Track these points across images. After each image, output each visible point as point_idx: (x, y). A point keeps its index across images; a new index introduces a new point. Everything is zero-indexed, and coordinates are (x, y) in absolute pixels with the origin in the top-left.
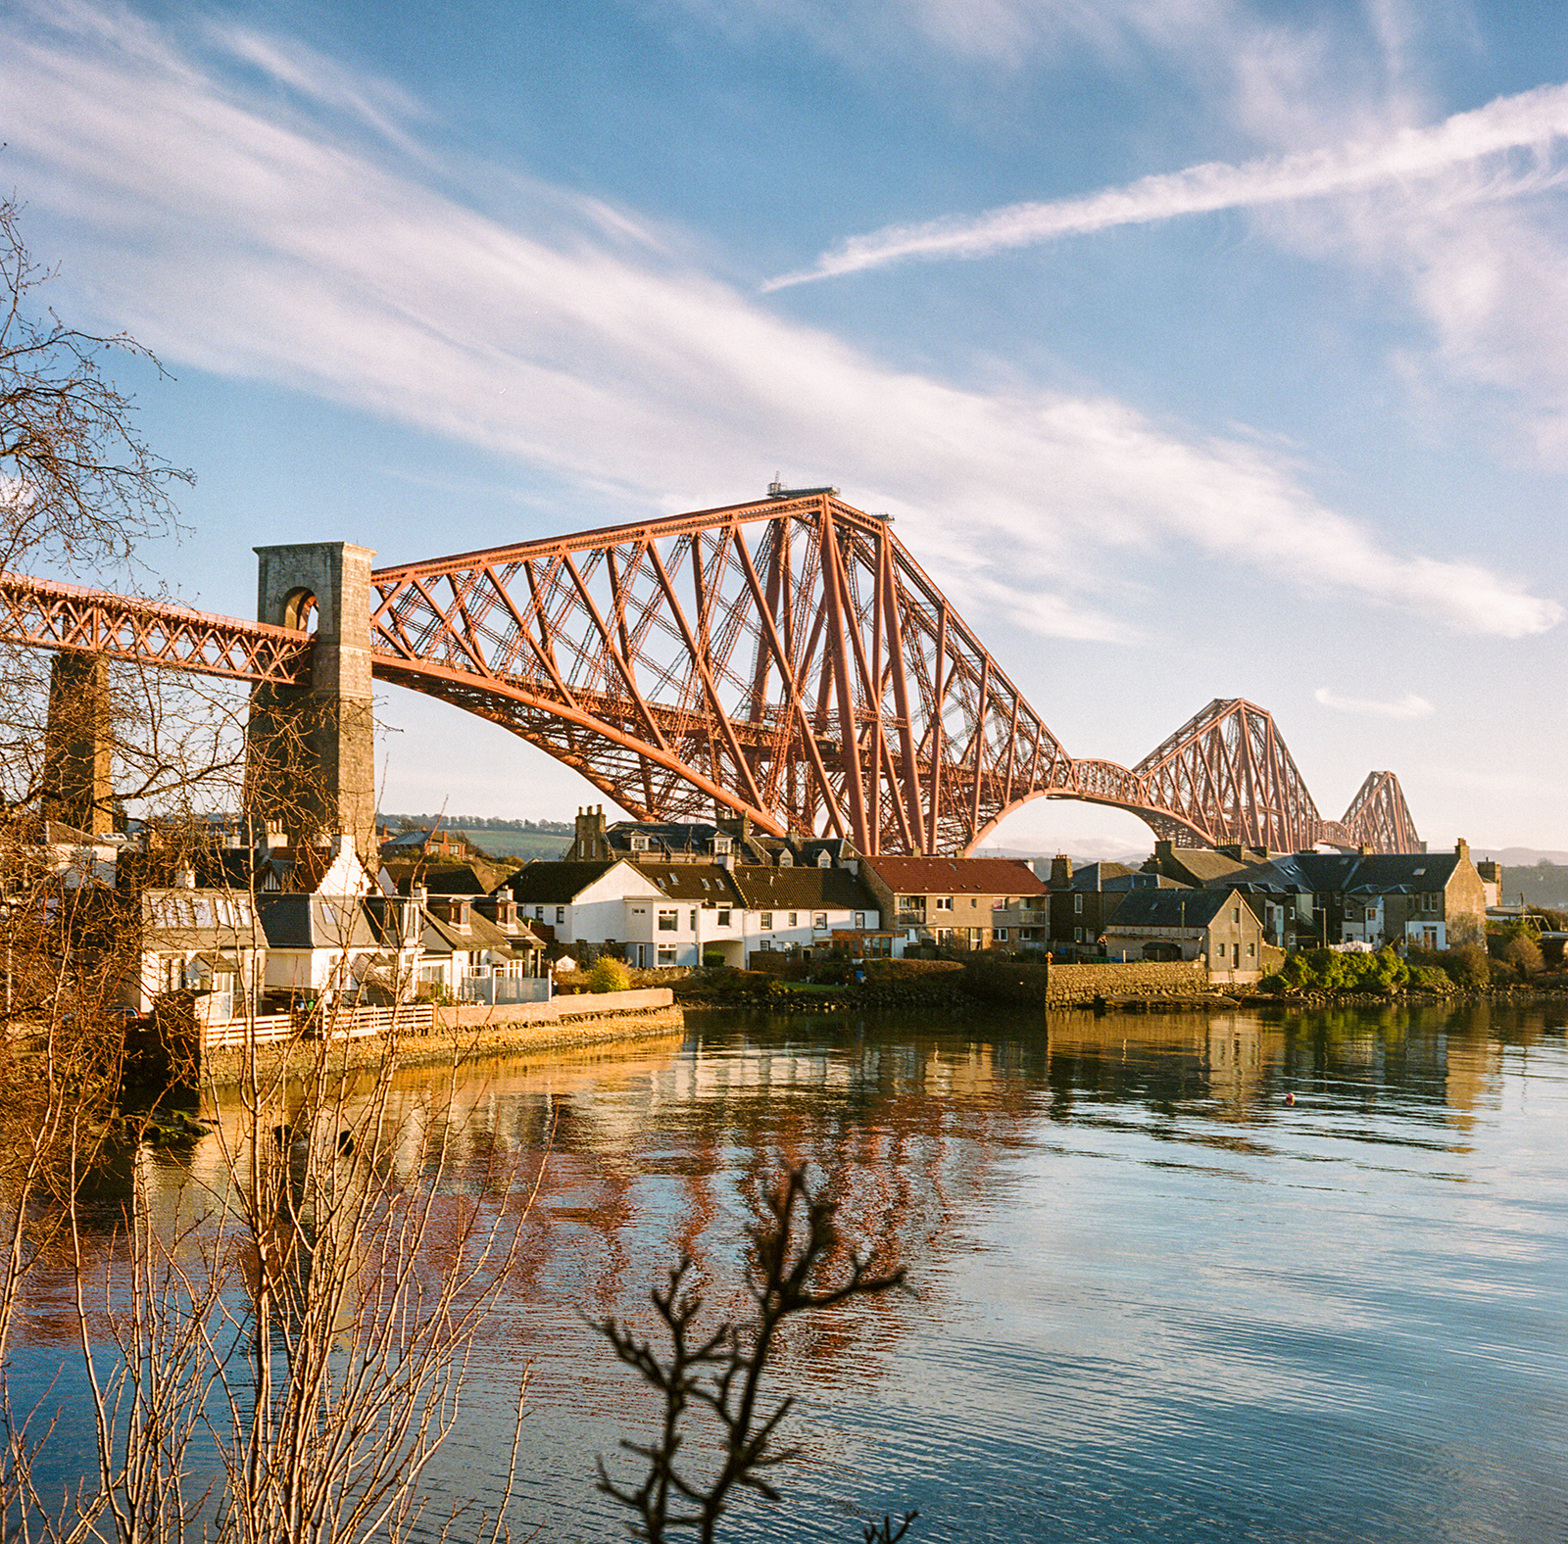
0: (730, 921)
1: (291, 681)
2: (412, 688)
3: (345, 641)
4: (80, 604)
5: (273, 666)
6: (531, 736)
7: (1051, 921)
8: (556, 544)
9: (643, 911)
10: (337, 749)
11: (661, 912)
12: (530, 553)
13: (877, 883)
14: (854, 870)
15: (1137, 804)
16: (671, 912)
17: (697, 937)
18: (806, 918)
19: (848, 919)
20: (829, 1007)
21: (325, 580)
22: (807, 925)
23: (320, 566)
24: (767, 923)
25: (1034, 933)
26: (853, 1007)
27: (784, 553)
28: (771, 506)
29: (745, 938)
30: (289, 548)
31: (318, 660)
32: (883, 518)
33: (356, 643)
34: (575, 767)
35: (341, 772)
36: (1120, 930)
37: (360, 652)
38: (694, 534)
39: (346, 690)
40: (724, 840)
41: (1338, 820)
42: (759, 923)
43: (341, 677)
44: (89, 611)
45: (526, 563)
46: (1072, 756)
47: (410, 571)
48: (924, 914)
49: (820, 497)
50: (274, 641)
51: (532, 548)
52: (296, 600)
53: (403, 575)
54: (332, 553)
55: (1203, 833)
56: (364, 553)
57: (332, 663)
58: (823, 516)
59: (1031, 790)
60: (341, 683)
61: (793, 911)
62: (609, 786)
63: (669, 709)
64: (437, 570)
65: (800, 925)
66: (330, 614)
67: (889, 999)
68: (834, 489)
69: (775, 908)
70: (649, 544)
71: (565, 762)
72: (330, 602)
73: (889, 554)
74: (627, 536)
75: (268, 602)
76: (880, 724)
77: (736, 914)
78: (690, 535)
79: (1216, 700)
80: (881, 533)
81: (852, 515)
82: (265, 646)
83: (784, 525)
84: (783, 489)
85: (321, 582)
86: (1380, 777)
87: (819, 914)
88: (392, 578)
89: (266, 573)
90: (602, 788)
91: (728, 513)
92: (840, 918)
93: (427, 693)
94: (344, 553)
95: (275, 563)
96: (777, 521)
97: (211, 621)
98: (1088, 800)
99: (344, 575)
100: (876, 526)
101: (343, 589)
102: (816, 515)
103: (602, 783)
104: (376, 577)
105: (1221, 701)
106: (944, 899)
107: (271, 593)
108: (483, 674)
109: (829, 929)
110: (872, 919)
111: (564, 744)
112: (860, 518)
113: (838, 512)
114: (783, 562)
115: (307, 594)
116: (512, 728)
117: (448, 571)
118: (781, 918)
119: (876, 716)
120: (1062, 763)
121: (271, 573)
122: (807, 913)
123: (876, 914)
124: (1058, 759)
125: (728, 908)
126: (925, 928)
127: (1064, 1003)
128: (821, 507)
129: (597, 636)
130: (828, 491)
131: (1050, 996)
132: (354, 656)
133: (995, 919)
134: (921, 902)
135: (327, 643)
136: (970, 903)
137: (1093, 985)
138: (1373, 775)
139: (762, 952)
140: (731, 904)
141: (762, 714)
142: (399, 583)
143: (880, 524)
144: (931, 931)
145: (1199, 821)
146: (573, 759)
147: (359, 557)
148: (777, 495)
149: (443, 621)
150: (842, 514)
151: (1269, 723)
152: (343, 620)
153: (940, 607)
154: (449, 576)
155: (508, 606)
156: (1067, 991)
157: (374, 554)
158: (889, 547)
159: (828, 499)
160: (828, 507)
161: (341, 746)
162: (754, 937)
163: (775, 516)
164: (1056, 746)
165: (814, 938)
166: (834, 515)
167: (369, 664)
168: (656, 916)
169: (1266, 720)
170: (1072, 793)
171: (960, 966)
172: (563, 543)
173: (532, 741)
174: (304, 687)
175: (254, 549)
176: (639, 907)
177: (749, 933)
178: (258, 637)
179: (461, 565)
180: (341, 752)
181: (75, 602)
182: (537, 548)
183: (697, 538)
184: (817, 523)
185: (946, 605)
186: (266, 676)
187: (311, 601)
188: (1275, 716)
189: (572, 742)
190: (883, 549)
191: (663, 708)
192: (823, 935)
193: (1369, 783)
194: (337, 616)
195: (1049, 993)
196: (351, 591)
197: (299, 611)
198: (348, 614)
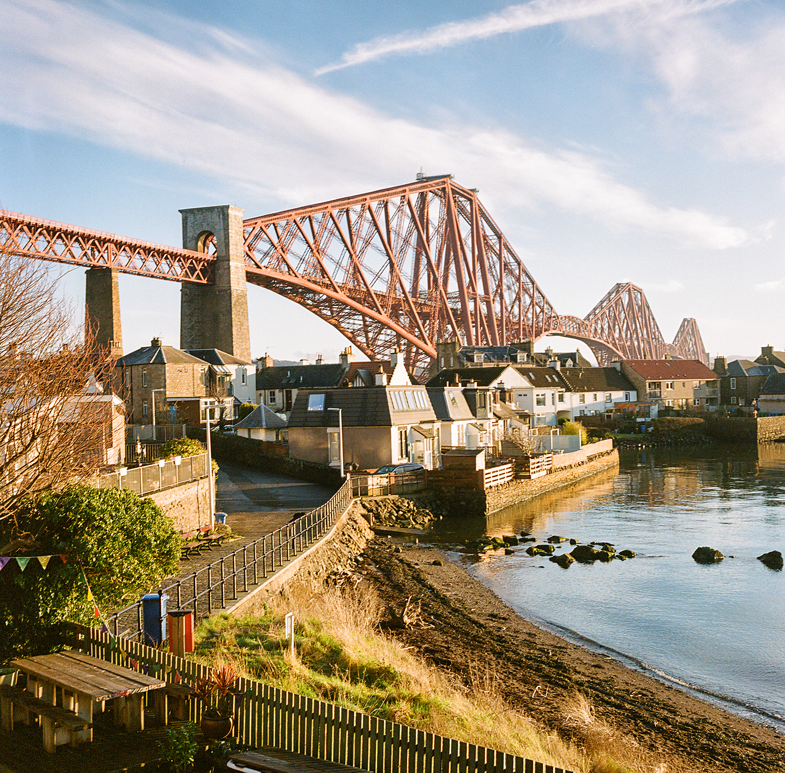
0: (564, 399)
1: (204, 281)
2: (258, 285)
3: (232, 259)
4: (102, 241)
5: (196, 273)
6: (314, 310)
7: (721, 394)
8: (326, 206)
9: (525, 395)
10: (231, 318)
11: (537, 395)
12: (311, 211)
13: (633, 375)
14: (619, 369)
15: (587, 338)
16: (542, 395)
17: (556, 409)
18: (601, 396)
19: (622, 396)
20: (642, 447)
21: (220, 226)
22: (602, 400)
23: (216, 218)
24: (583, 400)
25: (711, 401)
26: (653, 445)
27: (426, 210)
28: (420, 185)
29: (572, 409)
30: (199, 210)
31: (218, 270)
32: (473, 190)
33: (237, 260)
34: (334, 325)
35: (233, 330)
36: (769, 397)
37: (239, 265)
38: (385, 200)
39: (234, 286)
40: (522, 355)
41: (671, 343)
42: (579, 400)
43: (231, 279)
44: (106, 245)
45: (309, 217)
46: (559, 314)
47: (259, 221)
48: (660, 392)
49: (445, 179)
50: (196, 259)
51: (313, 208)
52: (203, 238)
53: (256, 223)
54: (223, 211)
55: (617, 351)
56: (239, 211)
57: (226, 271)
58: (447, 190)
59: (543, 331)
60: (231, 282)
61: (595, 393)
62: (350, 335)
63: (381, 294)
64: (267, 221)
65: (598, 400)
66: (224, 245)
67: (669, 441)
68: (452, 175)
69: (585, 391)
70: (369, 206)
71: (329, 323)
72: (223, 238)
73: (477, 210)
74: (357, 202)
75: (188, 239)
76: (478, 299)
77: (567, 395)
78: (384, 201)
79: (617, 284)
80: (472, 198)
81: (459, 189)
82: (192, 263)
83: (426, 195)
84: (424, 176)
85: (217, 227)
86: (688, 322)
87: (607, 393)
88: (251, 225)
89: (186, 224)
90: (346, 336)
91: (404, 188)
92: (618, 396)
93: (266, 287)
94: (229, 211)
95: (191, 218)
96: (422, 193)
97: (166, 249)
98: (567, 336)
99: (230, 223)
100: (471, 195)
101: (230, 231)
102: (444, 190)
103: (347, 333)
104: (245, 224)
105: (620, 284)
106: (669, 383)
107: (190, 235)
108: (296, 276)
109: (613, 402)
110: (633, 395)
111: (329, 313)
112: (463, 191)
113: (453, 188)
114: (426, 215)
115: (209, 234)
116: (304, 305)
117: (273, 222)
118: (589, 396)
119: (476, 295)
120: (554, 317)
121: (189, 224)
122: (602, 393)
123: (636, 392)
124: (553, 315)
125: (562, 392)
126: (661, 400)
127: (766, 440)
128: (446, 185)
129: (347, 254)
130: (448, 176)
131: (759, 436)
132: (236, 267)
133: (694, 394)
134: (659, 385)
135: (223, 261)
136: (682, 385)
137: (779, 429)
138: (685, 320)
139: (581, 416)
140: (564, 390)
141: (418, 296)
142: (254, 228)
143: (472, 194)
144: (664, 401)
145: (614, 345)
146: (333, 321)
147: (237, 214)
148: (422, 180)
149: (276, 248)
150: (455, 189)
151: (642, 295)
152: (230, 248)
153: (500, 237)
154: (274, 224)
155: (306, 240)
156: (767, 432)
157: (244, 212)
158: (477, 206)
159: (449, 182)
160: (449, 185)
161: (233, 316)
162: (576, 408)
163: (421, 191)
164: (552, 308)
165: (606, 407)
166: (452, 189)
167: (244, 272)
168: (535, 398)
169: (641, 293)
170: (559, 332)
171: (702, 420)
172: (329, 205)
173: (314, 312)
174: (211, 285)
175: (179, 211)
176: (523, 393)
177: (574, 406)
178: (189, 258)
179: (280, 218)
180: (233, 319)
181: (99, 239)
182: (318, 208)
183: (387, 202)
184: (444, 196)
185: (502, 236)
186: (193, 279)
187: (210, 238)
188: (645, 292)
189: (332, 312)
190: (474, 207)
191: (378, 293)
192: (610, 406)
193: (683, 325)
194: (227, 245)
195: (759, 434)
196: (234, 232)
197: (204, 244)
198: (233, 245)
